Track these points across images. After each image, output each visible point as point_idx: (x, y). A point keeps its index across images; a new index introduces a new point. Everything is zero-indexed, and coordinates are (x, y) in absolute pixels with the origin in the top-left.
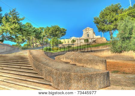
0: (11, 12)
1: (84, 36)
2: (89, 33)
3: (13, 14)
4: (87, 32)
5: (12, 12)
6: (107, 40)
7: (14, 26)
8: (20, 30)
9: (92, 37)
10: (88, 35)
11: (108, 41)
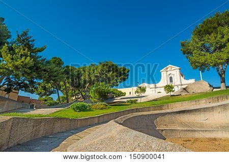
0: (19, 36)
1: (164, 82)
2: (172, 76)
3: (23, 40)
4: (168, 73)
5: (22, 36)
6: (210, 86)
7: (22, 62)
8: (36, 69)
9: (179, 83)
10: (171, 78)
11: (214, 88)
